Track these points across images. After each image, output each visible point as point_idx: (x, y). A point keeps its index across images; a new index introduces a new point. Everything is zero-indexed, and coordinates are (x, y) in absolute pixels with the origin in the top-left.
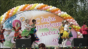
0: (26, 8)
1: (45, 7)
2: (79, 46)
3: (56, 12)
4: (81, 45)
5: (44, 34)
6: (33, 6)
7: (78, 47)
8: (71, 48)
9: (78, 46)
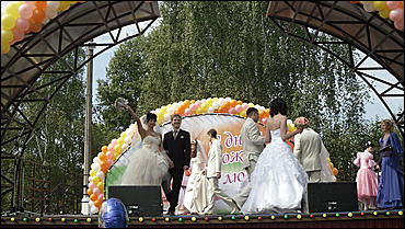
0: (187, 110)
1: (234, 105)
2: (326, 210)
3: (264, 120)
4: (332, 206)
5: (232, 178)
6: (203, 105)
7: (324, 215)
8: (299, 216)
9: (324, 212)
